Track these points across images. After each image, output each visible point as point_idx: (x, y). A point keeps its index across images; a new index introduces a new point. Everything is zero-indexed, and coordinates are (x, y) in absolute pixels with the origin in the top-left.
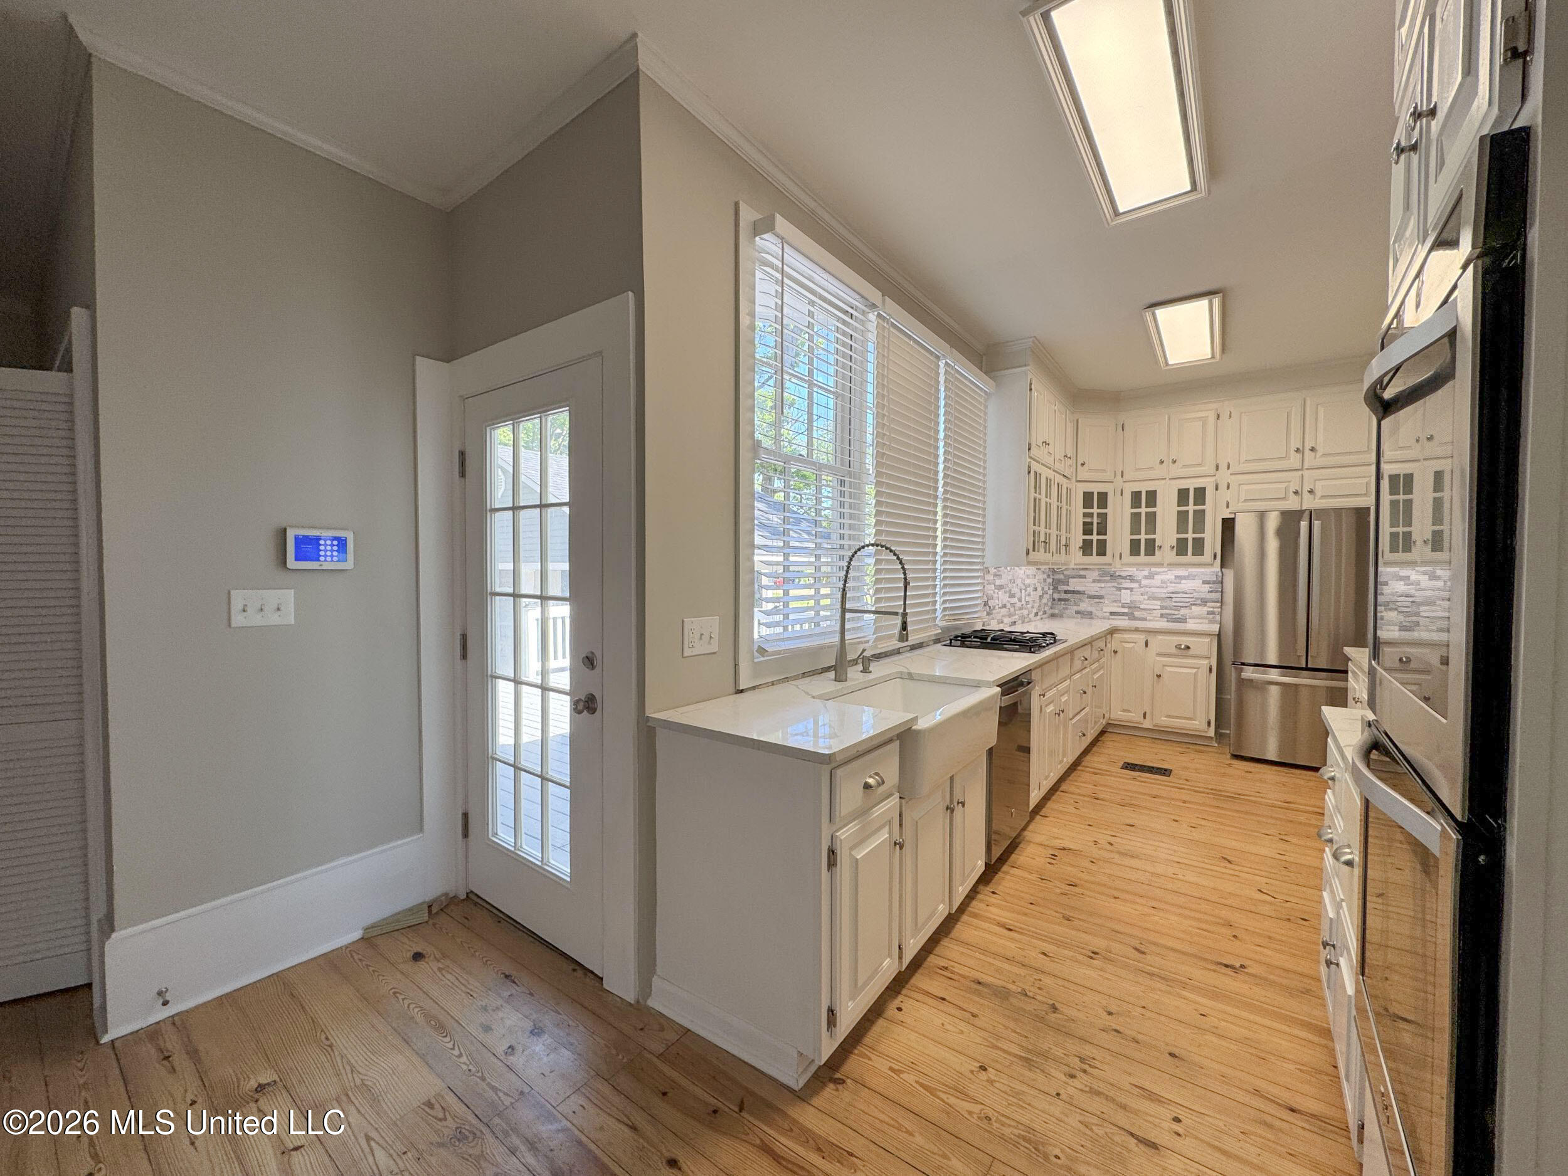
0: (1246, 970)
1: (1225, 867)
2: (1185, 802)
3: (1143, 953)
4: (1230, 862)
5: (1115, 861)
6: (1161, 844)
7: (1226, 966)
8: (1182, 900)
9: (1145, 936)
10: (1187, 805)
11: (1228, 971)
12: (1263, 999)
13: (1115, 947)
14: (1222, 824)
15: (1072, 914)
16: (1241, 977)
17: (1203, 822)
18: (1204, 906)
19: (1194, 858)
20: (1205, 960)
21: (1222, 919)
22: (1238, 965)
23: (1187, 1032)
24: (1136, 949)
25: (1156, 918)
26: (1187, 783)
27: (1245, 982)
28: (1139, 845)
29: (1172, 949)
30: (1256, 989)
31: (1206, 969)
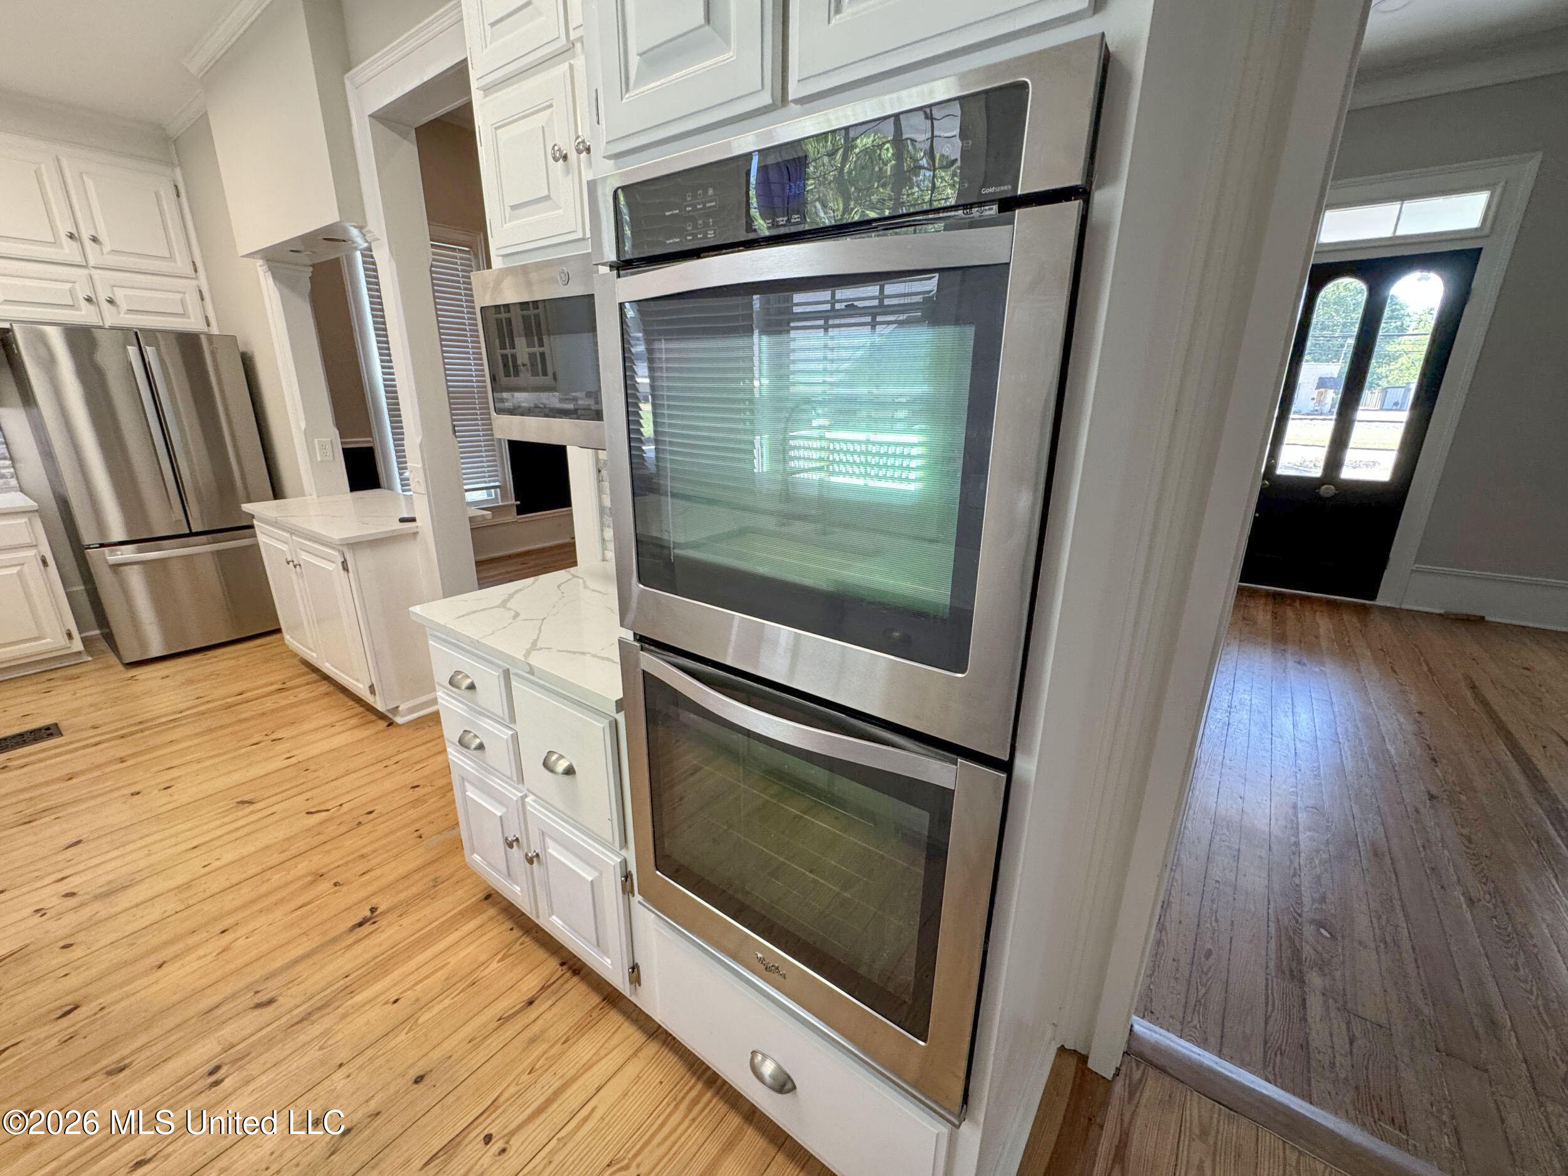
0: (379, 911)
1: (252, 812)
2: (122, 760)
3: (271, 1002)
4: (250, 803)
5: (103, 914)
6: (149, 840)
7: (360, 924)
8: (246, 893)
9: (250, 979)
10: (129, 763)
11: (367, 928)
12: (419, 925)
13: (229, 1032)
14: (199, 761)
15: (116, 1057)
16: (383, 922)
17: (175, 773)
18: (277, 878)
19: (210, 826)
20: (335, 940)
21: (306, 876)
22: (368, 914)
23: (402, 1036)
24: (259, 1006)
25: (240, 942)
26: (99, 731)
27: (390, 925)
28: (119, 862)
29: (296, 962)
30: (405, 921)
31: (349, 947)
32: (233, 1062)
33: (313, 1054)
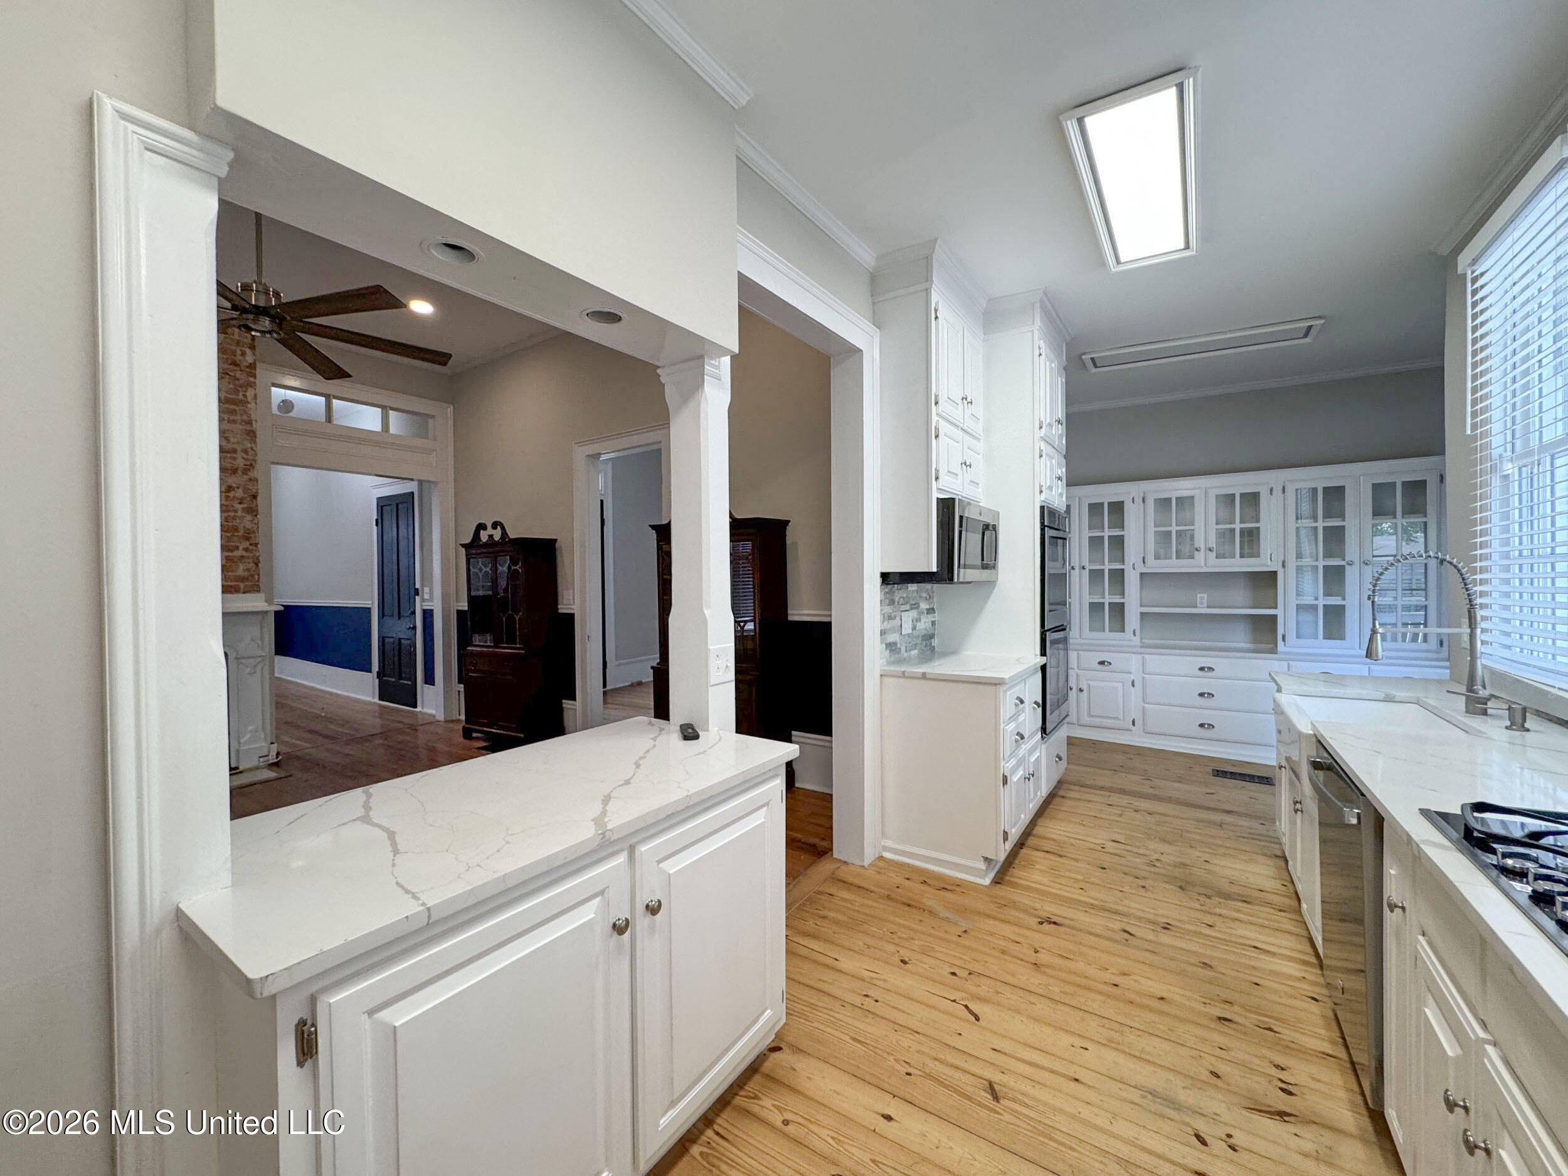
3: (1125, 931)
7: (1055, 923)
11: (1055, 919)
16: (1046, 915)
29: (1098, 936)
30: (1038, 906)
31: (1071, 920)
32: (1158, 924)
33: (1126, 902)
